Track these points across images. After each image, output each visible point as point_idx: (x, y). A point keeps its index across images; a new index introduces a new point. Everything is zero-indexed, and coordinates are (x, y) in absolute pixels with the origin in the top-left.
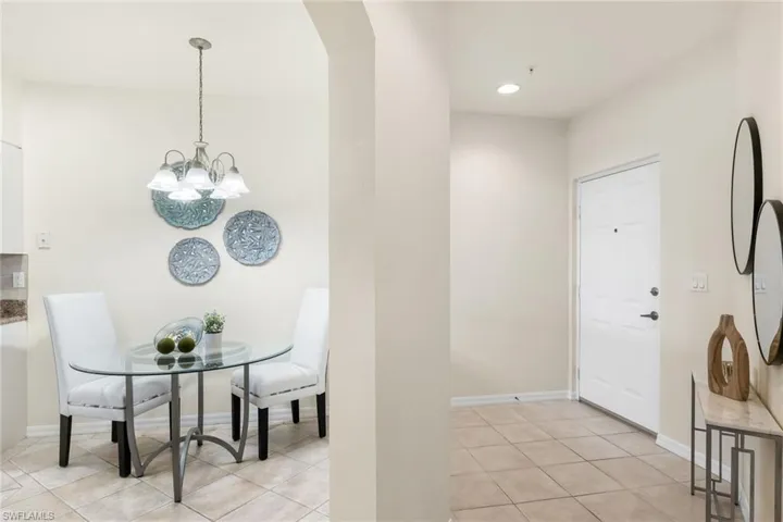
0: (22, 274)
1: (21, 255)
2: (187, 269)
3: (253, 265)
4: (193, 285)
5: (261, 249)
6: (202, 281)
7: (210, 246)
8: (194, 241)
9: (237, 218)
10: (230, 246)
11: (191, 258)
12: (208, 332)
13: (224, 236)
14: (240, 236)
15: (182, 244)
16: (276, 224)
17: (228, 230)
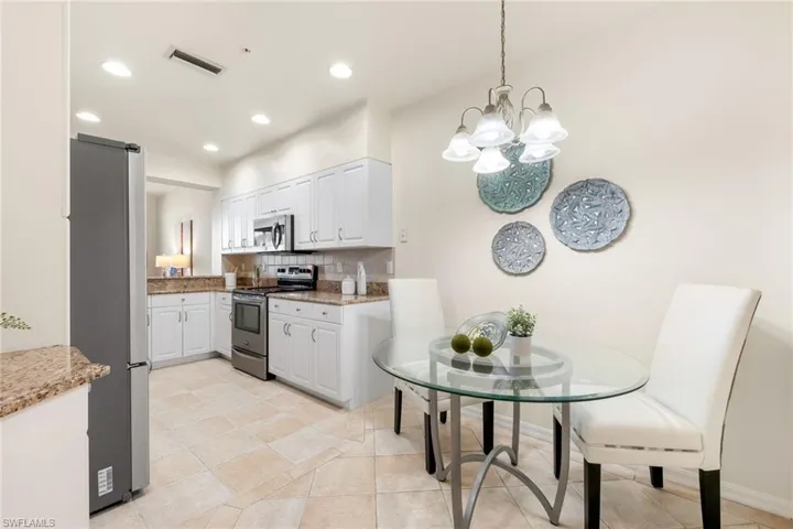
0: (391, 263)
1: (390, 248)
2: (511, 257)
3: (589, 251)
4: (516, 275)
5: (601, 229)
6: (525, 270)
7: (534, 229)
8: (516, 225)
9: (567, 193)
10: (558, 228)
11: (514, 245)
12: (514, 334)
13: (551, 216)
14: (572, 214)
15: (505, 230)
16: (623, 192)
17: (556, 209)
